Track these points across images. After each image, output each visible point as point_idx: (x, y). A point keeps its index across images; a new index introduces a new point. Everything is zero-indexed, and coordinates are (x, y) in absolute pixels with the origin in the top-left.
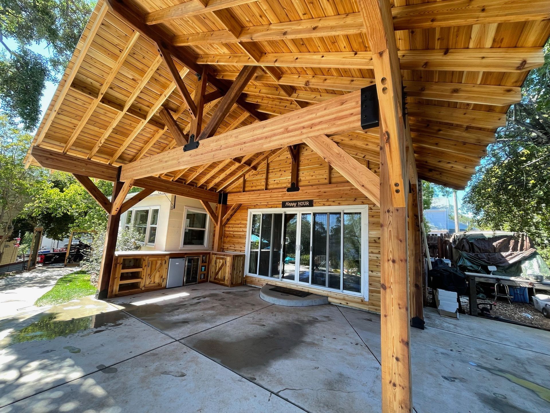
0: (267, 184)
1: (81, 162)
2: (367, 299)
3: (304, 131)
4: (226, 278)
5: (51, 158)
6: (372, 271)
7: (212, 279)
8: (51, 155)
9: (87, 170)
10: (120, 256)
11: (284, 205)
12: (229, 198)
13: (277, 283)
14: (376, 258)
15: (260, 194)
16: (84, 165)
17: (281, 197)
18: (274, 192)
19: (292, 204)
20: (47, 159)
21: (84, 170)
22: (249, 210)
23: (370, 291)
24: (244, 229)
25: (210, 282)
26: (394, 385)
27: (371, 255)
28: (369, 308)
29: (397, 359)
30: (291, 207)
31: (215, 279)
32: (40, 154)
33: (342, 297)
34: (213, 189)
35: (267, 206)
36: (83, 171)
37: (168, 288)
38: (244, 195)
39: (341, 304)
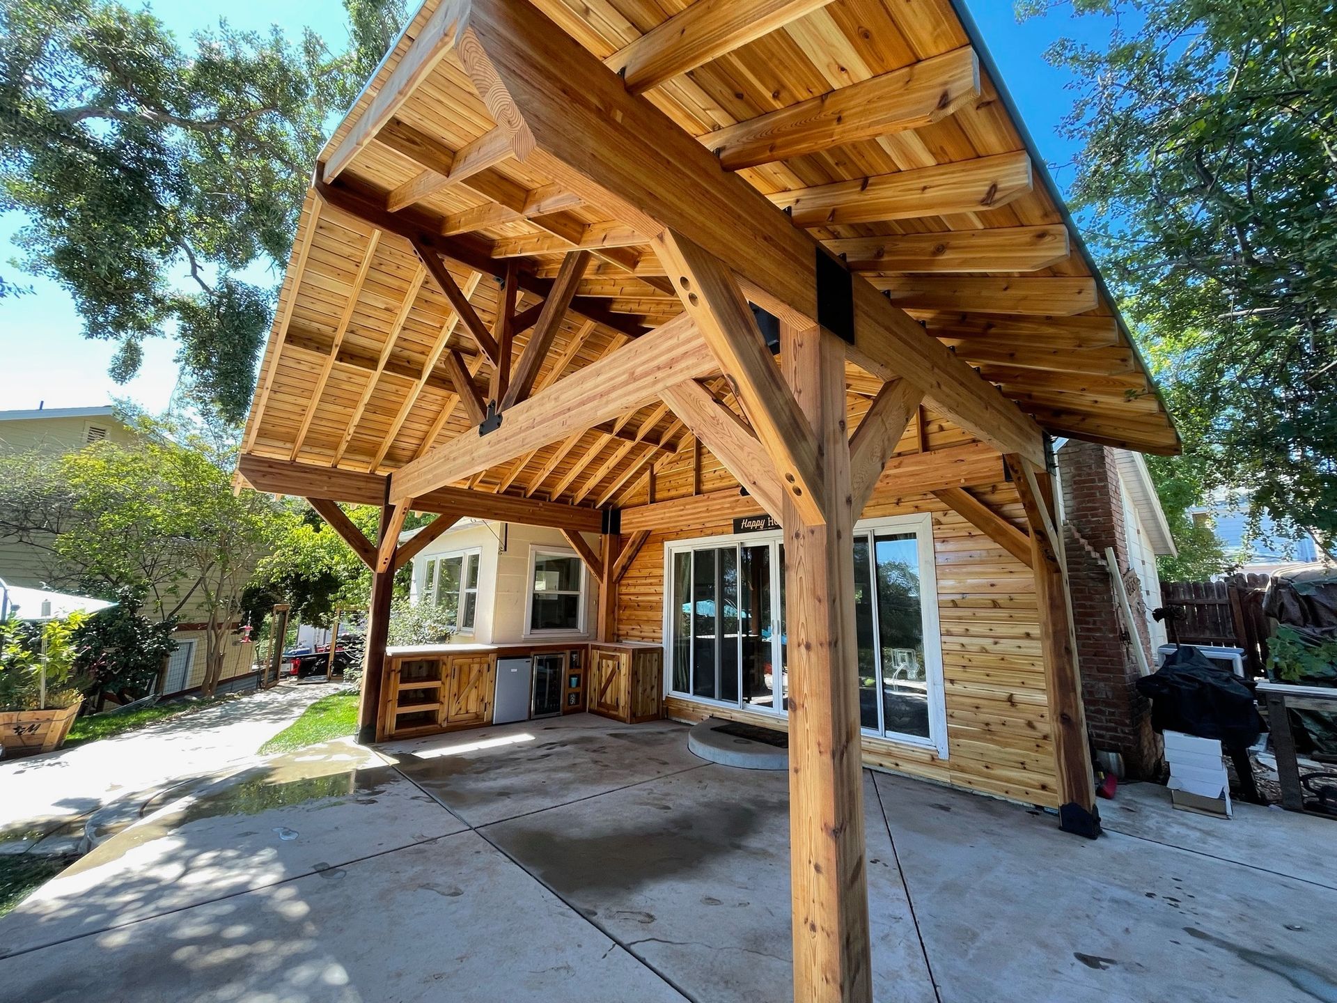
0: (699, 482)
1: (320, 475)
2: (944, 755)
3: (660, 374)
4: (622, 703)
5: (271, 473)
6: (952, 681)
7: (595, 706)
8: (270, 467)
9: (331, 489)
10: (396, 656)
11: (738, 527)
12: (625, 518)
13: (734, 714)
14: (959, 648)
15: (684, 505)
16: (325, 478)
17: (728, 508)
18: (714, 499)
19: (755, 524)
20: (264, 476)
21: (326, 488)
22: (667, 544)
23: (952, 734)
24: (658, 589)
25: (592, 712)
26: (813, 928)
27: (945, 638)
28: (951, 777)
29: (817, 868)
30: (754, 530)
31: (600, 704)
32: (253, 468)
33: (883, 749)
34: (587, 503)
35: (702, 532)
36: (323, 492)
37: (496, 725)
38: (653, 510)
39: (881, 765)
